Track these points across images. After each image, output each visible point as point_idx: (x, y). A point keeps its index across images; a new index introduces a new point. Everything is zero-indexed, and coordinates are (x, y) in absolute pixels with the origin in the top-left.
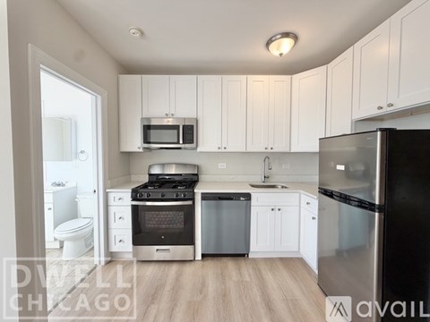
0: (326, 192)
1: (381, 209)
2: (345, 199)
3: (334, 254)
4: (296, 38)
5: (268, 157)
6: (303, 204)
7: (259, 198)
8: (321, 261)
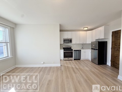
0: (92, 49)
1: (98, 50)
2: (94, 49)
3: (93, 59)
4: (88, 28)
5: (83, 44)
6: (89, 51)
7: (82, 51)
8: (91, 60)
